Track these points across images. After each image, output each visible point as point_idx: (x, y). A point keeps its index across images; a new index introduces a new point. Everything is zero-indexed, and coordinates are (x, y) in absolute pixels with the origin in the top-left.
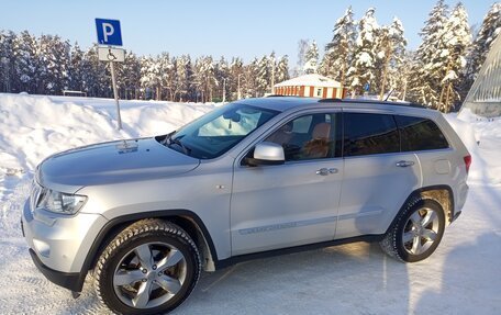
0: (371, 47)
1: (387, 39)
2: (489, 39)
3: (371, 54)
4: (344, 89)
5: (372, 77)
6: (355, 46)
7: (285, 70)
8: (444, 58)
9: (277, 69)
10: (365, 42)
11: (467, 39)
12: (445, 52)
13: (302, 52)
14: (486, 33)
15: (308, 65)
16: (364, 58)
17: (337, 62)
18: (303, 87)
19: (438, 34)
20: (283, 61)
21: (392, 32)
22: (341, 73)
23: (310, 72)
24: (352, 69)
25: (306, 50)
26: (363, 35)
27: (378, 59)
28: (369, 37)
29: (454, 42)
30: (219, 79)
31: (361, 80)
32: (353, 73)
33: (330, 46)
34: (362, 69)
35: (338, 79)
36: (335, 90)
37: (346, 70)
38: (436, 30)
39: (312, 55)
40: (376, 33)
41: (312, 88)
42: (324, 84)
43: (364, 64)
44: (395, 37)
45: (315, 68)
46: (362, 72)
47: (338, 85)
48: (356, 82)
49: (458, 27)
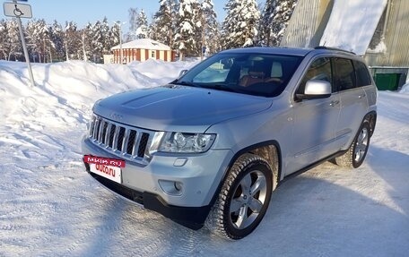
0: (191, 18)
1: (201, 11)
2: (272, 15)
3: (191, 24)
4: (173, 53)
5: (194, 42)
6: (178, 16)
7: (117, 35)
8: (244, 28)
9: (110, 34)
10: (186, 13)
11: (257, 14)
12: (244, 24)
13: (133, 18)
14: (268, 10)
15: (139, 31)
16: (186, 26)
17: (164, 29)
18: (139, 50)
19: (237, 9)
20: (116, 27)
21: (205, 5)
22: (168, 38)
23: (141, 36)
24: (178, 35)
25: (136, 18)
26: (184, 7)
27: (197, 28)
28: (188, 8)
29: (248, 16)
30: (54, 42)
31: (186, 44)
32: (179, 39)
33: (158, 15)
34: (186, 35)
35: (167, 43)
36: (166, 52)
37: (173, 36)
38: (235, 6)
39: (141, 22)
40: (193, 6)
41: (147, 51)
42: (156, 47)
43: (187, 31)
44: (207, 10)
45: (145, 33)
46: (185, 38)
47: (168, 48)
48: (182, 46)
49: (250, 5)
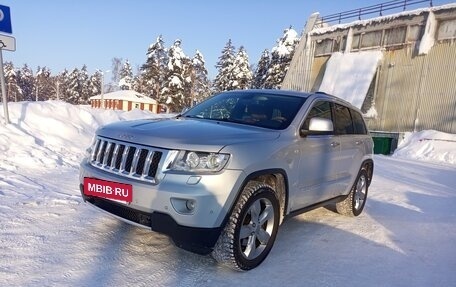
0: (180, 73)
1: (191, 67)
2: (264, 76)
3: (180, 79)
4: (159, 107)
5: (183, 97)
6: (166, 70)
7: (98, 84)
8: (235, 87)
9: (89, 83)
10: (176, 67)
11: (249, 75)
12: (235, 83)
13: (116, 69)
14: (260, 71)
15: (122, 82)
16: (175, 80)
17: (150, 82)
18: (121, 101)
19: (230, 68)
20: (96, 76)
21: (196, 61)
22: (155, 91)
23: (124, 88)
24: (165, 89)
25: (120, 68)
26: (173, 61)
27: (186, 83)
28: (178, 63)
29: (241, 75)
30: (22, 87)
31: (174, 99)
32: (166, 92)
33: (144, 67)
34: (174, 90)
35: (153, 96)
36: (151, 106)
37: (160, 90)
38: (227, 65)
39: (125, 73)
40: (183, 61)
41: (130, 103)
42: (141, 100)
43: (176, 86)
44: (198, 66)
45: (129, 85)
46: (174, 92)
47: (154, 102)
48: (169, 100)
49: (243, 65)
